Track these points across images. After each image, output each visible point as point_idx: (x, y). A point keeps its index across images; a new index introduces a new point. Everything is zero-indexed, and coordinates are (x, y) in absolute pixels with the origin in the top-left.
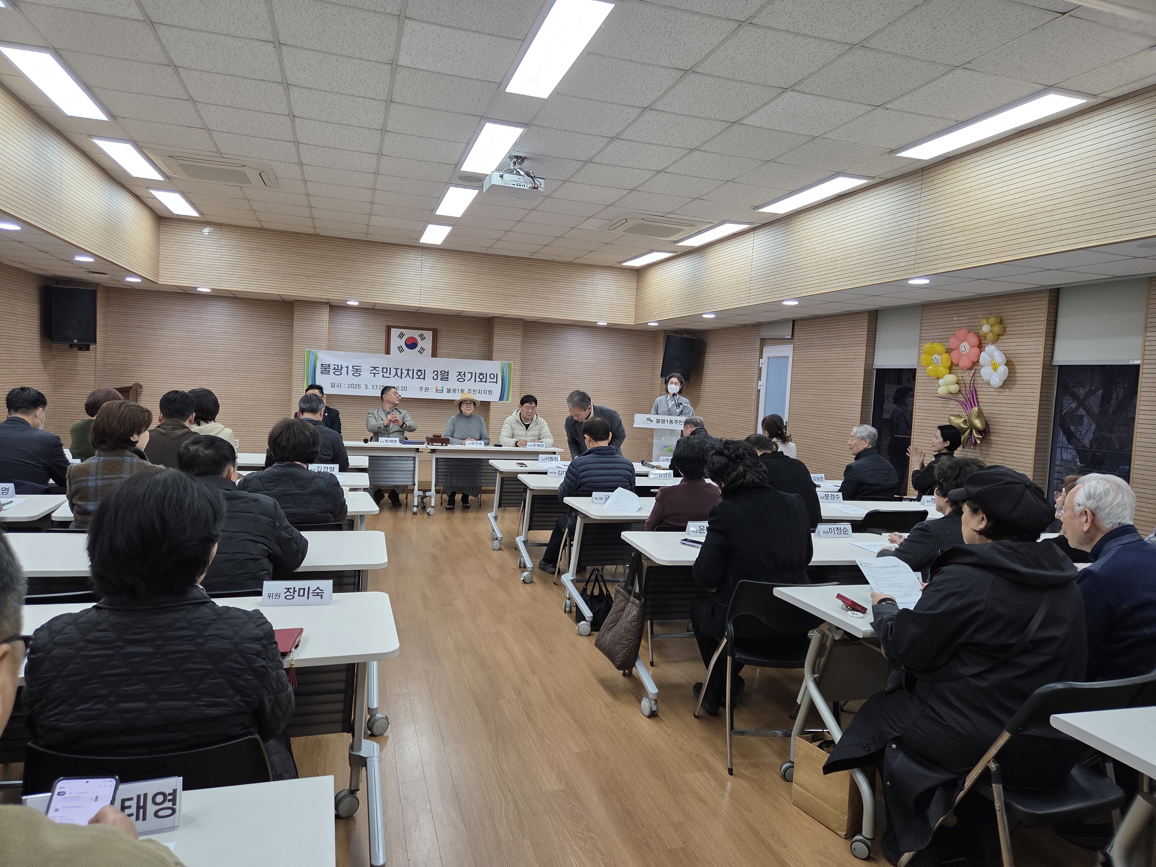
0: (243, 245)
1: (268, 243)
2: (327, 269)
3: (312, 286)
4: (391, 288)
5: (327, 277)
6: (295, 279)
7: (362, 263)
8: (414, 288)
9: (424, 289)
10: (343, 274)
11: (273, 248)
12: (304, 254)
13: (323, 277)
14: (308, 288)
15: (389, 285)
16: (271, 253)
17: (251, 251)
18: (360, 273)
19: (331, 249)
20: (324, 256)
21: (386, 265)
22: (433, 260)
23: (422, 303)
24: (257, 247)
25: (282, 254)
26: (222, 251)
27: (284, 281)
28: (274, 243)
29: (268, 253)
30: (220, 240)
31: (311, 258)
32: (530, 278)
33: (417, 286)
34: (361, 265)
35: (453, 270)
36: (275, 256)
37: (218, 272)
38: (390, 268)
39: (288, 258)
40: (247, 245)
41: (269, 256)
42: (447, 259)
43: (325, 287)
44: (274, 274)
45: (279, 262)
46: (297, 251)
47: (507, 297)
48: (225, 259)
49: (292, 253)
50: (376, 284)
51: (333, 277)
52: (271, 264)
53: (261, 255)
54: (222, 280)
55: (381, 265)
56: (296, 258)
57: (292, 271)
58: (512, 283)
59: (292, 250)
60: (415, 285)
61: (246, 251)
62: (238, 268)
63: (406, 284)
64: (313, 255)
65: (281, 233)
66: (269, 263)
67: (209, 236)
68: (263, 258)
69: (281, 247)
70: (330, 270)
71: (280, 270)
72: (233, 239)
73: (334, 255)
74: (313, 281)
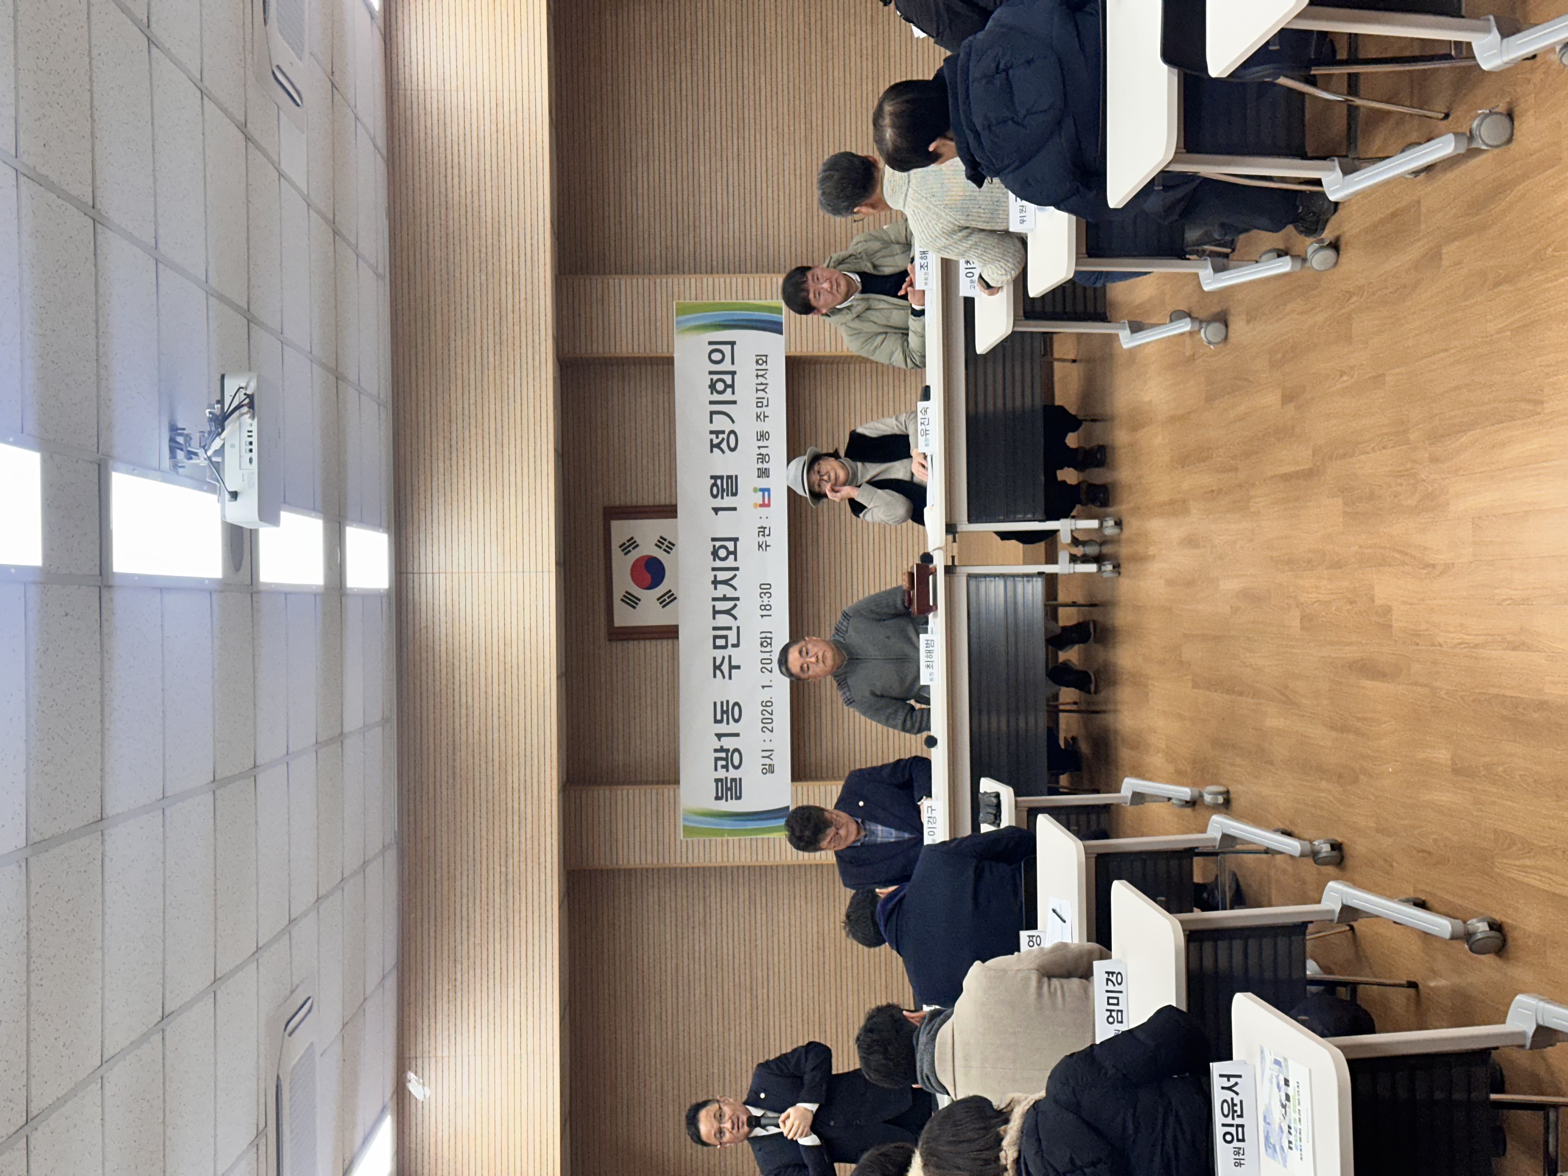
0: (445, 1007)
3: (529, 842)
4: (514, 647)
5: (503, 808)
6: (516, 883)
8: (508, 589)
9: (508, 566)
10: (490, 769)
11: (445, 940)
12: (451, 863)
13: (503, 815)
15: (508, 654)
16: (458, 941)
17: (459, 990)
19: (431, 801)
20: (451, 817)
21: (456, 663)
22: (429, 542)
25: (457, 916)
26: (465, 1052)
27: (523, 908)
29: (459, 948)
30: (440, 1059)
31: (458, 846)
32: (446, 278)
33: (501, 580)
34: (464, 726)
35: (448, 489)
36: (465, 932)
39: (464, 901)
40: (445, 999)
41: (465, 947)
42: (422, 506)
43: (529, 810)
44: (511, 932)
45: (478, 923)
46: (445, 882)
47: (504, 337)
48: (485, 1045)
49: (452, 892)
50: (509, 686)
52: (485, 942)
55: (457, 676)
56: (465, 884)
57: (497, 891)
58: (465, 325)
61: (458, 1000)
62: (504, 1016)
64: (451, 844)
67: (433, 1085)
70: (484, 801)
71: (497, 920)
72: (432, 1032)
74: (517, 840)
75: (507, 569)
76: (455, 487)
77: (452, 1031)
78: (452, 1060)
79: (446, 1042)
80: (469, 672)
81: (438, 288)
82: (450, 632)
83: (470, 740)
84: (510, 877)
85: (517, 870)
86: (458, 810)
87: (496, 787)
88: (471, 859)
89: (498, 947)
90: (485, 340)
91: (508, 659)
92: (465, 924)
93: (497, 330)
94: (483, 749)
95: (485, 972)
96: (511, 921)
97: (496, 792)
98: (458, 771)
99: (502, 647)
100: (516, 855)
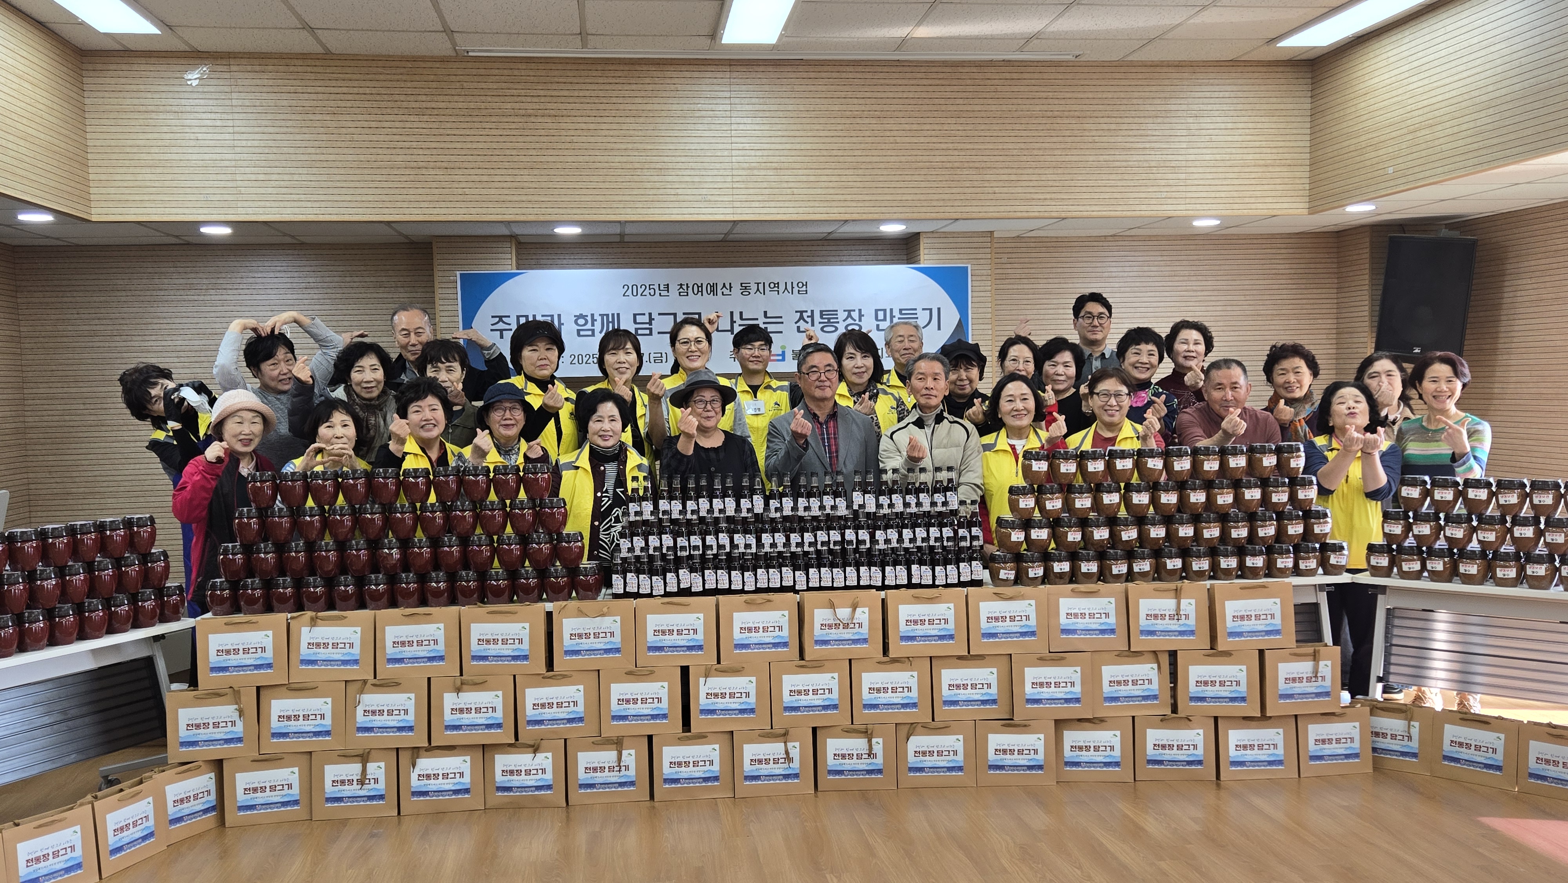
0: (285, 103)
1: (345, 90)
2: (494, 145)
3: (460, 191)
4: (656, 178)
5: (494, 165)
6: (417, 178)
7: (580, 119)
8: (715, 172)
9: (741, 172)
10: (534, 152)
11: (358, 104)
12: (436, 112)
13: (488, 165)
14: (451, 198)
15: (652, 172)
16: (355, 117)
17: (306, 117)
18: (576, 146)
19: (501, 92)
20: (484, 112)
21: (641, 120)
22: (760, 94)
23: (739, 211)
24: (320, 103)
25: (381, 117)
26: (238, 123)
27: (391, 185)
28: (361, 90)
29: (348, 117)
30: (229, 96)
31: (453, 119)
32: (1015, 114)
33: (723, 166)
34: (578, 126)
35: (813, 114)
36: (366, 124)
37: (229, 177)
38: (651, 127)
39: (397, 124)
40: (294, 103)
41: (350, 124)
42: (796, 88)
43: (493, 191)
44: (366, 171)
45: (374, 138)
46: (417, 105)
47: (959, 172)
48: (244, 143)
49: (406, 111)
50: (619, 172)
51: (512, 165)
52: (357, 144)
53: (329, 124)
54: (240, 197)
55: (628, 120)
56: (416, 125)
57: (409, 158)
58: (969, 133)
59: (405, 104)
60: (718, 166)
61: (293, 117)
62: (277, 163)
63: (694, 165)
64: (457, 112)
65: (374, 64)
66: (353, 145)
67: (200, 88)
68: (335, 131)
69: (378, 98)
70: (501, 145)
71: (380, 157)
72: (258, 89)
73: (509, 106)
74: (462, 178)
75: (735, 172)
76: (815, 121)
77: (260, 109)
78: (228, 109)
79: (247, 103)
80: (632, 132)
81: (1004, 108)
82: (672, 113)
83: (564, 133)
84: (424, 171)
85: (431, 178)
86: (494, 119)
87: (516, 159)
88: (442, 131)
89: (350, 158)
90: (956, 153)
91: (645, 172)
92: (373, 124)
93: (966, 165)
94: (555, 145)
95: (323, 144)
96: (378, 171)
97: (510, 158)
98: (533, 119)
99: (658, 166)
100: (447, 178)
